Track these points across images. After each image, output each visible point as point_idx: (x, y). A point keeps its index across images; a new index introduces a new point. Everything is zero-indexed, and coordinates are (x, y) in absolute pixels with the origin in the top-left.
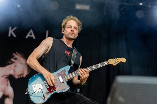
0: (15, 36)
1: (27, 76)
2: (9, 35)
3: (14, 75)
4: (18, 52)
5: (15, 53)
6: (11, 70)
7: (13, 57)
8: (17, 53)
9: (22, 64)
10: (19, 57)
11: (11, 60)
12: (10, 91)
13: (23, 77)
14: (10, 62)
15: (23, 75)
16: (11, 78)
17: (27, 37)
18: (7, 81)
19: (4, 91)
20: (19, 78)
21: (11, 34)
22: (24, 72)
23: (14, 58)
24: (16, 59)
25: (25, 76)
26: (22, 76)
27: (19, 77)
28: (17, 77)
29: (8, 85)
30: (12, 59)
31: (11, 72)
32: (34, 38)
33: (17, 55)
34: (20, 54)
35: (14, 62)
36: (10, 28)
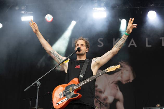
1: (133, 81)
3: (122, 80)
4: (123, 60)
8: (122, 61)
9: (127, 70)
10: (124, 64)
12: (120, 95)
13: (130, 82)
15: (130, 80)
16: (119, 84)
17: (129, 46)
18: (117, 87)
19: (115, 96)
22: (130, 77)
25: (131, 81)
26: (128, 82)
27: (126, 82)
28: (124, 83)
29: (117, 90)
31: (119, 78)
32: (136, 46)
33: (122, 63)
36: (114, 39)
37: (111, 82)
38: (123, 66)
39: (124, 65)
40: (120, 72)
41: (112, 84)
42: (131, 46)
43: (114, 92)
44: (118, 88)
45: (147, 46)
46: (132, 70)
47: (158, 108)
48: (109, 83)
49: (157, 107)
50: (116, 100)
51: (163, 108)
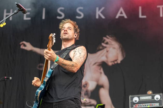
0: (103, 17)
1: (121, 61)
2: (97, 17)
3: (107, 61)
5: (106, 37)
7: (103, 42)
8: (108, 36)
9: (114, 48)
11: (101, 45)
14: (101, 48)
15: (118, 61)
16: (103, 65)
17: (117, 17)
18: (100, 69)
19: (97, 81)
21: (99, 16)
22: (117, 57)
23: (105, 42)
24: (107, 43)
25: (119, 62)
26: (116, 62)
27: (113, 63)
28: (110, 64)
29: (101, 73)
30: (103, 44)
32: (126, 17)
33: (108, 38)
34: (111, 37)
35: (105, 47)
36: (97, 9)
37: (93, 63)
38: (109, 43)
39: (110, 42)
40: (105, 50)
42: (120, 17)
43: (96, 75)
44: (102, 71)
45: (141, 16)
46: (120, 47)
47: (149, 95)
48: (90, 64)
49: (148, 94)
50: (99, 87)
51: (155, 96)
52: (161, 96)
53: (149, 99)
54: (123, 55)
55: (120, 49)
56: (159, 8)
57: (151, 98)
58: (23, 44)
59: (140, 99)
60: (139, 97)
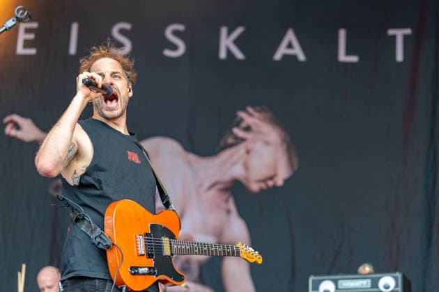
0: (239, 55)
2: (223, 55)
3: (247, 179)
4: (253, 106)
5: (244, 110)
6: (234, 164)
7: (238, 125)
8: (250, 110)
9: (267, 143)
10: (258, 122)
11: (232, 133)
13: (275, 187)
14: (230, 140)
15: (276, 179)
16: (235, 190)
17: (278, 56)
18: (227, 201)
19: (219, 234)
20: (262, 191)
21: (229, 52)
22: (275, 168)
23: (244, 125)
24: (248, 129)
25: (280, 182)
26: (270, 183)
27: (263, 185)
28: (255, 187)
29: (228, 212)
30: (237, 131)
31: (238, 172)
32: (302, 57)
33: (251, 115)
34: (259, 112)
35: (243, 140)
36: (224, 31)
37: (208, 183)
38: (254, 127)
39: (256, 125)
40: (241, 149)
41: (213, 192)
42: (285, 57)
44: (232, 206)
45: (343, 57)
46: (284, 141)
47: (364, 277)
48: (201, 185)
49: (361, 274)
51: (380, 278)
52: (396, 279)
53: (365, 286)
54: (291, 164)
55: (285, 147)
56: (394, 37)
57: (369, 286)
58: (12, 121)
59: (340, 287)
60: (336, 282)
